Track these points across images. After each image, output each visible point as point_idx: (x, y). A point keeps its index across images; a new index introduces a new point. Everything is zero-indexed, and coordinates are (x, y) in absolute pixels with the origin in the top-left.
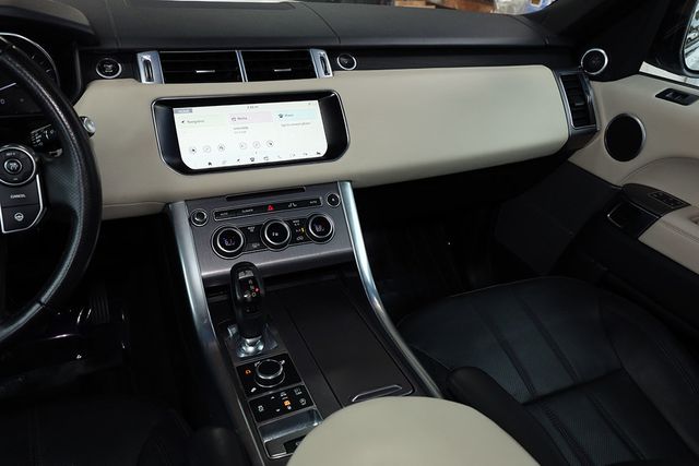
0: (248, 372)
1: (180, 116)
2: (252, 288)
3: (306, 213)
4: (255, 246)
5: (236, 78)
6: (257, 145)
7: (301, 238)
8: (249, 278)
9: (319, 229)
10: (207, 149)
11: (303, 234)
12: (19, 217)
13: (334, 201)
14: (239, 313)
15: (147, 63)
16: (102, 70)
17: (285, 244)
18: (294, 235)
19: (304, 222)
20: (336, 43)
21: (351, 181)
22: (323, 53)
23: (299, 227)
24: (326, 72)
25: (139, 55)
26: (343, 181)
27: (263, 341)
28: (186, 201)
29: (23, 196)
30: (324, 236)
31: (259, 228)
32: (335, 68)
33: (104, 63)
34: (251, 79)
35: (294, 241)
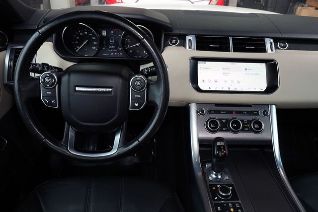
0: (214, 188)
1: (200, 65)
2: (223, 150)
3: (251, 117)
4: (224, 129)
5: (228, 50)
6: (232, 82)
7: (246, 129)
8: (222, 146)
9: (256, 126)
10: (210, 81)
11: (248, 127)
12: (137, 105)
13: (266, 114)
14: (214, 160)
15: (190, 40)
16: (171, 42)
17: (239, 131)
18: (244, 127)
19: (249, 122)
20: (279, 36)
21: (276, 105)
22: (272, 40)
23: (247, 124)
24: (272, 50)
25: (187, 37)
26: (271, 104)
27: (221, 174)
28: (197, 103)
29: (139, 96)
30: (258, 130)
31: (228, 121)
32: (276, 48)
33: (172, 39)
34: (234, 51)
35: (243, 130)
